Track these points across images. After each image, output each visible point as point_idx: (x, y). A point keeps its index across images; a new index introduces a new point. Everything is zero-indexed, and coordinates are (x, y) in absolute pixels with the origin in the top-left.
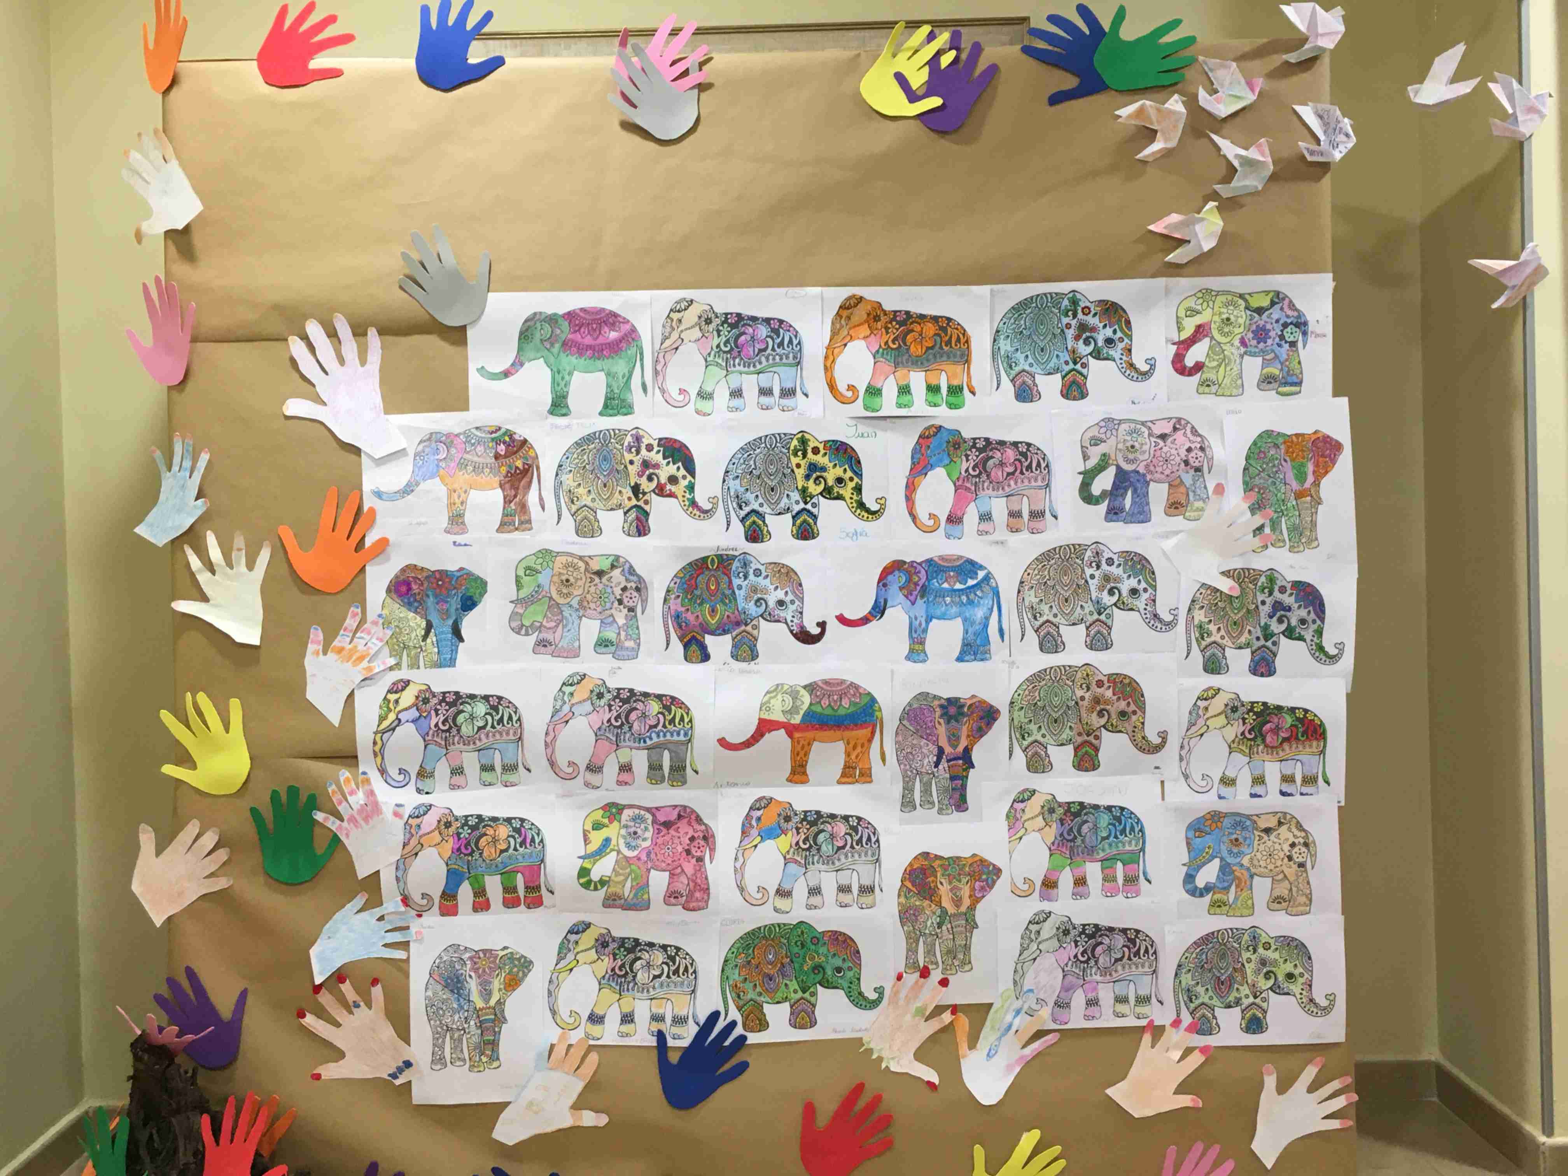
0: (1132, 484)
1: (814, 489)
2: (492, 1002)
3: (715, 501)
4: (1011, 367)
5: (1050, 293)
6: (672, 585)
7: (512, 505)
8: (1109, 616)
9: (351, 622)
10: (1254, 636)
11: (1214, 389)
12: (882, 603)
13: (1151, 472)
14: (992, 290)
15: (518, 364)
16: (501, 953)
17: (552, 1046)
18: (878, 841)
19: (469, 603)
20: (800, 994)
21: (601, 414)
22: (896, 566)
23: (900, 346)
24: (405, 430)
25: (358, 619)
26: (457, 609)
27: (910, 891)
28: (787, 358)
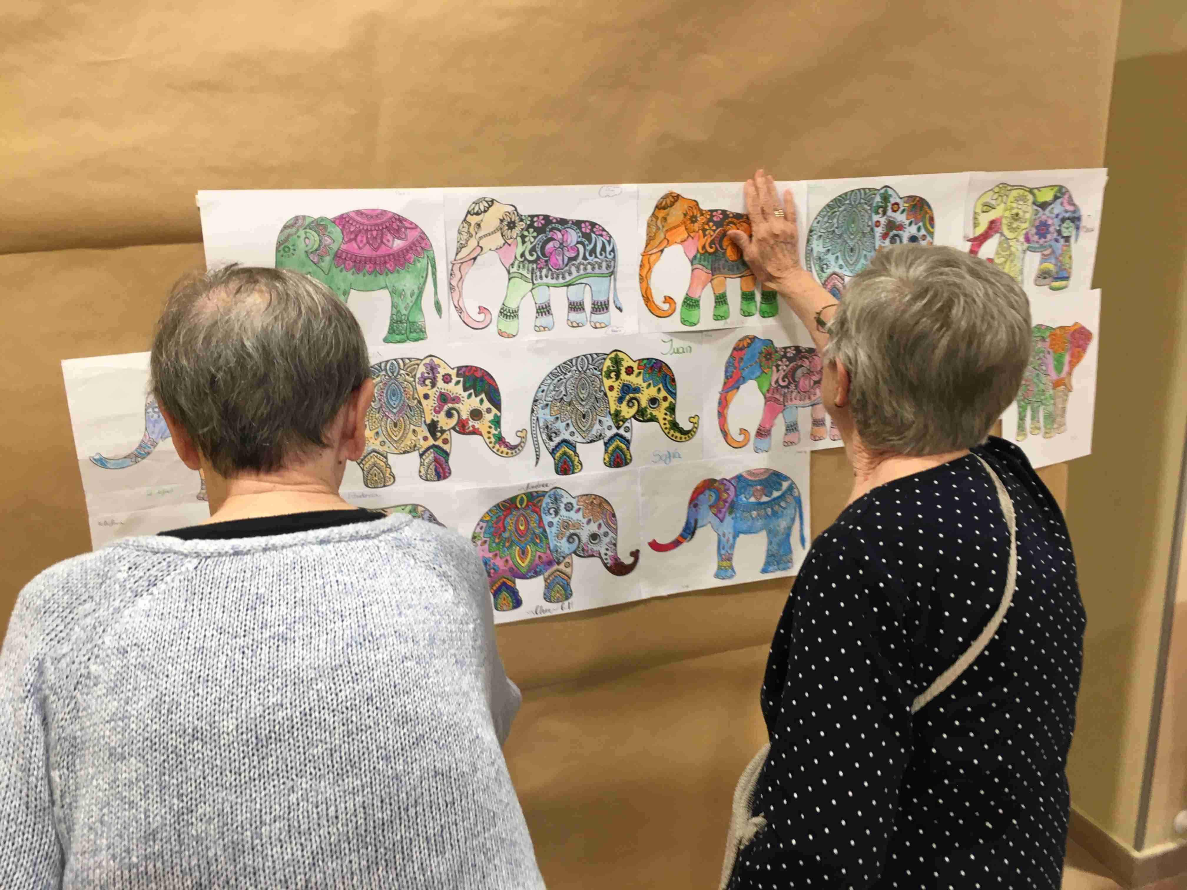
1: (627, 412)
3: (523, 434)
5: (864, 189)
6: (478, 530)
12: (693, 525)
14: (810, 186)
22: (708, 485)
23: (716, 250)
28: (600, 267)
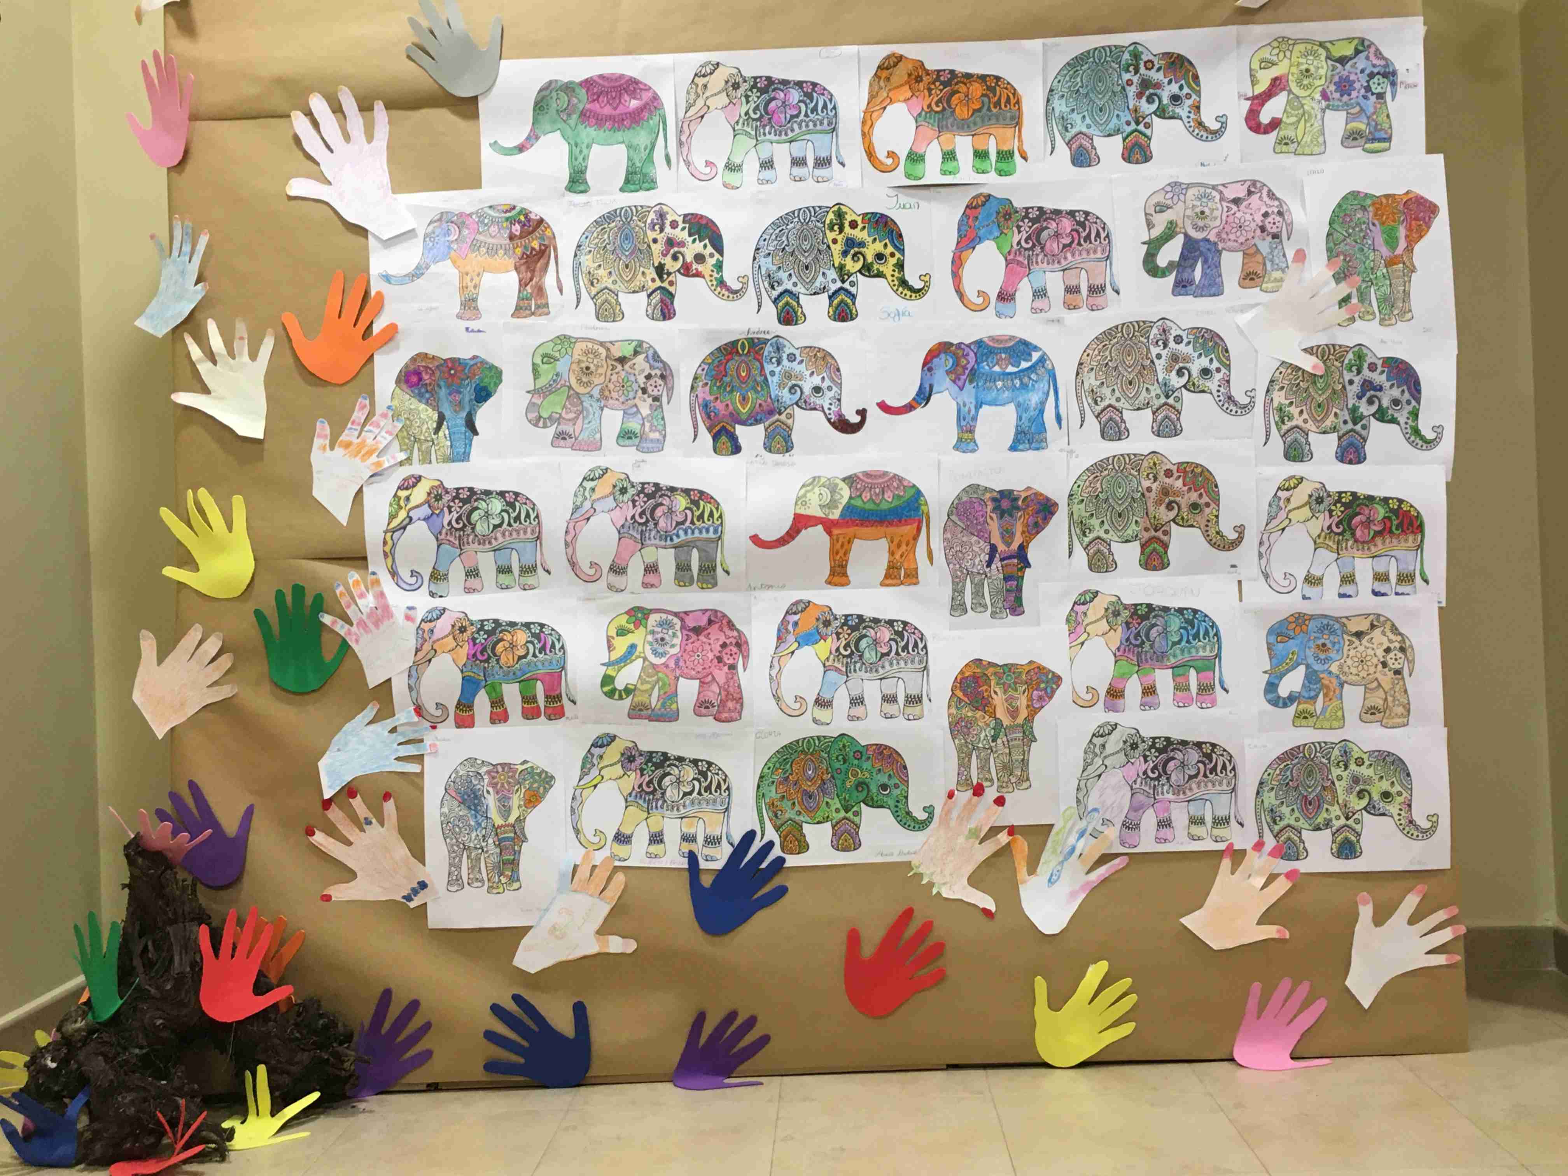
0: (1201, 254)
1: (852, 266)
2: (512, 819)
3: (745, 280)
4: (1066, 129)
5: (1109, 46)
6: (700, 371)
7: (528, 288)
8: (1177, 400)
9: (359, 415)
10: (1341, 420)
11: (1292, 147)
12: (928, 389)
13: (1223, 240)
14: (1044, 45)
15: (533, 137)
16: (520, 768)
17: (576, 867)
18: (925, 647)
19: (483, 394)
20: (842, 814)
21: (622, 190)
22: (943, 348)
23: (944, 109)
24: (416, 210)
25: (366, 411)
26: (471, 400)
27: (960, 700)
28: (822, 124)
